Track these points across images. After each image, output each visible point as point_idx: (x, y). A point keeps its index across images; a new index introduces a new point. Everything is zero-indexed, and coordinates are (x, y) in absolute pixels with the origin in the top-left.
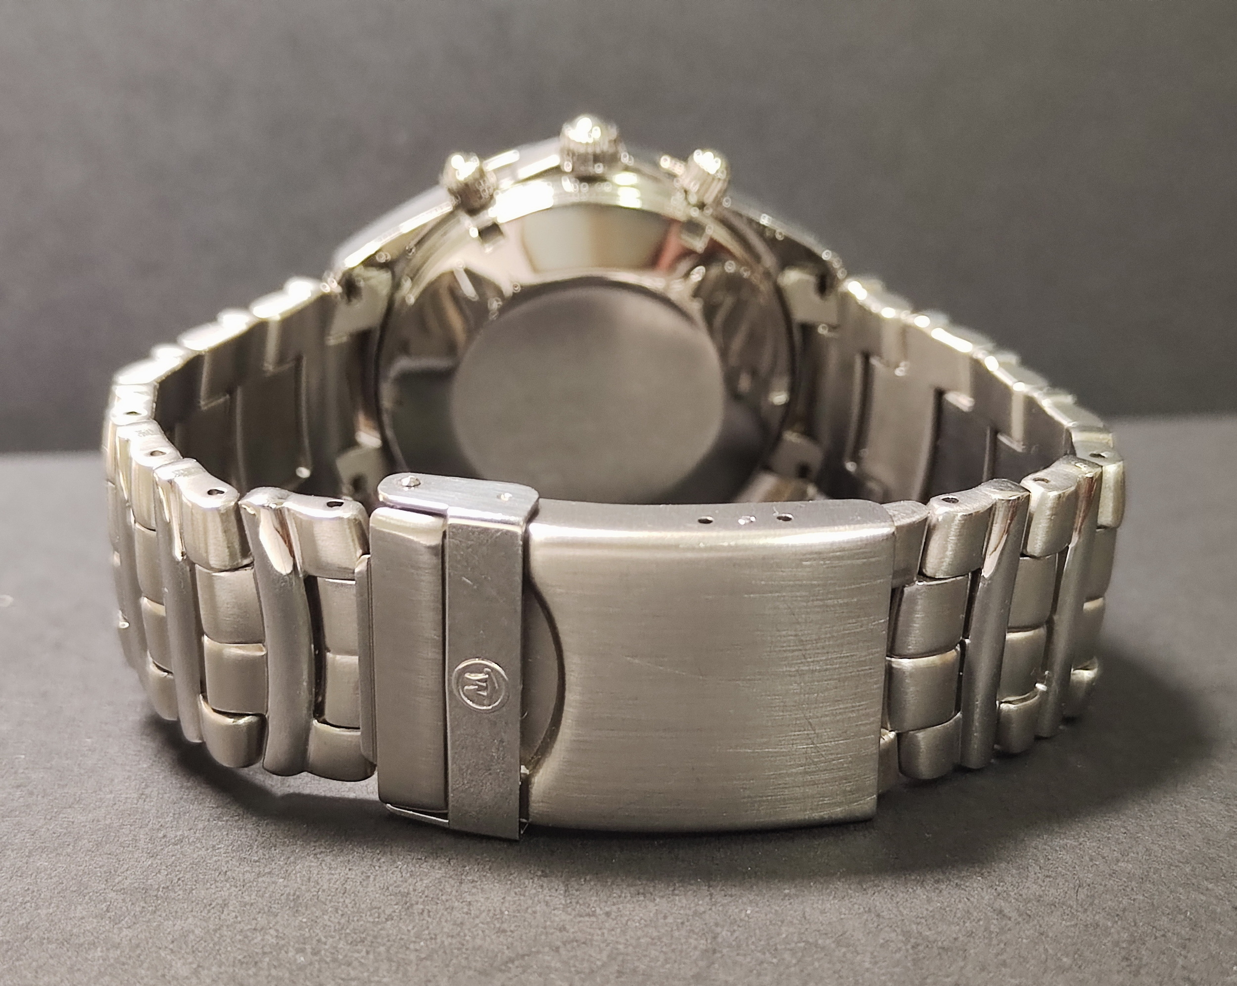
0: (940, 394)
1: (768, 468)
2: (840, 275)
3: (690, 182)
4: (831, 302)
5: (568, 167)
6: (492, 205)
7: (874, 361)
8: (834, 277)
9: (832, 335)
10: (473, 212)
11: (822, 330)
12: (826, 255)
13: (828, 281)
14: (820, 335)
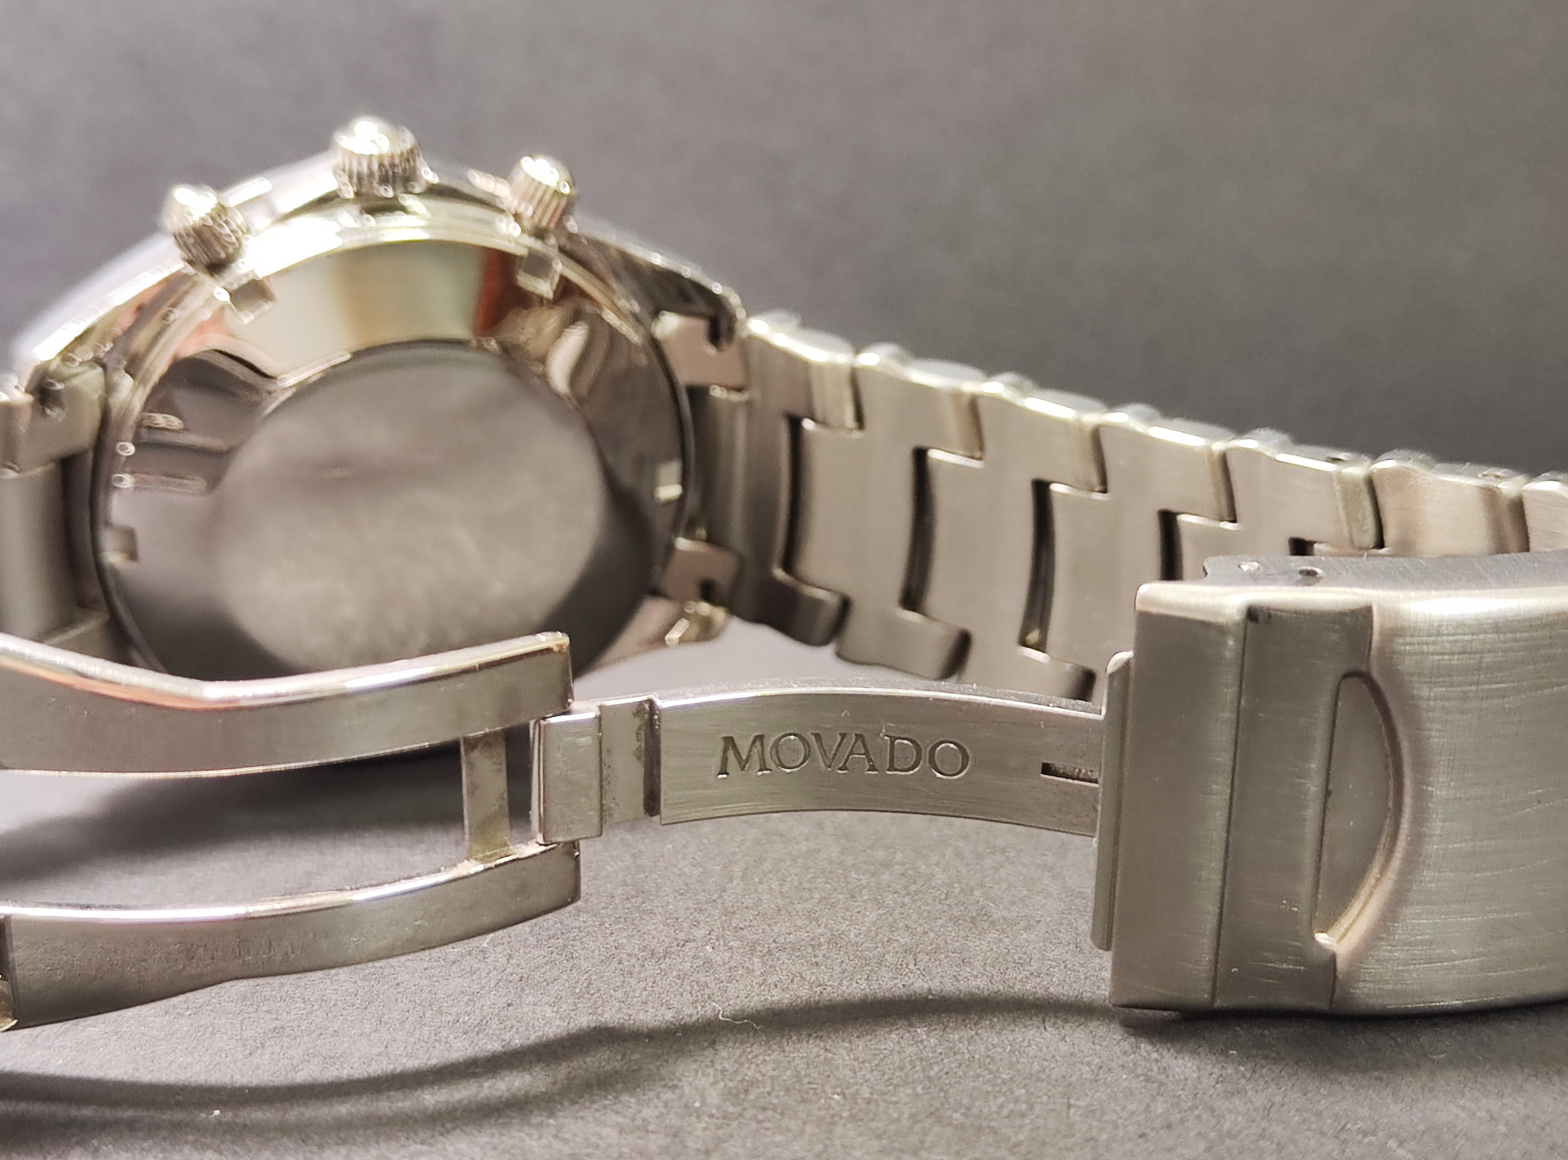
0: (920, 455)
1: (656, 593)
2: (740, 314)
3: (519, 204)
4: (731, 352)
5: (349, 193)
6: (241, 257)
7: (808, 424)
8: (732, 319)
9: (735, 397)
10: (216, 267)
11: (717, 392)
12: (717, 289)
13: (723, 325)
14: (715, 399)
